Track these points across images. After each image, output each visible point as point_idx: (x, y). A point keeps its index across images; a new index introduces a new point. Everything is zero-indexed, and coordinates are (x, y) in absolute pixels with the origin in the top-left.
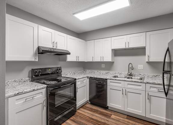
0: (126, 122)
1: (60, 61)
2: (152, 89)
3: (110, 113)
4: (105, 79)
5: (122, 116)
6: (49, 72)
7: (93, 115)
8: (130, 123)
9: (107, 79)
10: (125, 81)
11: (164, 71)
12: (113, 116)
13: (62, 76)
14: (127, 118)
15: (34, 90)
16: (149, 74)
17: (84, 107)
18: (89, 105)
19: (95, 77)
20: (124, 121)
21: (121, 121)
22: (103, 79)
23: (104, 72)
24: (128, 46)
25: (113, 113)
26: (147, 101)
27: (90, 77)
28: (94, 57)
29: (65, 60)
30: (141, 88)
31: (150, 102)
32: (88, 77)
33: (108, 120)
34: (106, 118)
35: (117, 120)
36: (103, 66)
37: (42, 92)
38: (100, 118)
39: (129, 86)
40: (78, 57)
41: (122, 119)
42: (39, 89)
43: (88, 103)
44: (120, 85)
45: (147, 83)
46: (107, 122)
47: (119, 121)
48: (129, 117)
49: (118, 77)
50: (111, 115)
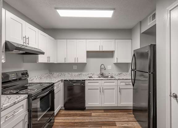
0: (106, 115)
1: (24, 62)
2: (122, 84)
3: (89, 112)
4: (82, 80)
5: (100, 111)
6: (13, 78)
7: (75, 119)
8: (108, 115)
9: (85, 80)
10: (102, 80)
11: (132, 69)
12: (93, 114)
13: (29, 82)
14: (104, 112)
15: (15, 103)
16: (116, 73)
17: (59, 115)
18: (63, 112)
19: (72, 79)
20: (103, 115)
21: (101, 115)
22: (80, 80)
23: (77, 74)
24: (101, 49)
25: (92, 112)
26: (119, 93)
27: (65, 80)
28: (66, 58)
29: (36, 61)
30: (114, 84)
31: (121, 94)
32: (62, 80)
33: (90, 118)
34: (88, 118)
35: (98, 116)
36: (75, 67)
37: (23, 105)
38: (82, 119)
39: (106, 84)
40: (50, 57)
41: (101, 114)
42: (20, 101)
43: (61, 110)
44: (98, 84)
45: (119, 79)
46: (91, 120)
47: (100, 116)
48: (105, 111)
49: (92, 77)
50: (91, 113)
